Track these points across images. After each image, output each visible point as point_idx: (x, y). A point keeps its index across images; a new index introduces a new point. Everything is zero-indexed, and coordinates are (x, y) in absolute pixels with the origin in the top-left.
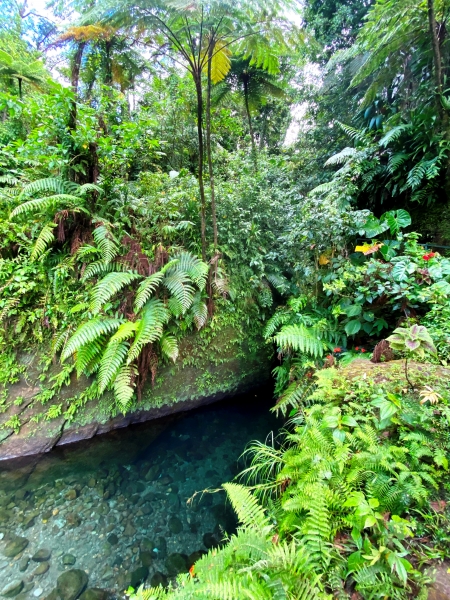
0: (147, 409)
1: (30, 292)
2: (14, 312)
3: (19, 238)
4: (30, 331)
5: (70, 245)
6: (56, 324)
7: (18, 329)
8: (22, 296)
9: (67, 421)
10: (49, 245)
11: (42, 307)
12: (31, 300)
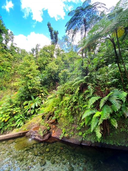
1: (75, 102)
2: (73, 106)
3: (73, 90)
5: (83, 91)
6: (80, 110)
7: (73, 110)
8: (74, 103)
10: (79, 91)
11: (77, 105)
12: (76, 104)
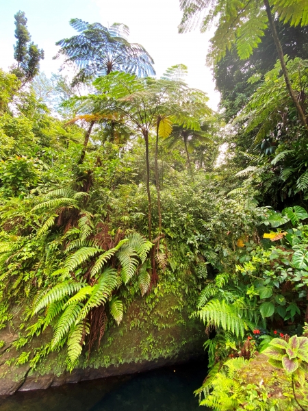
0: (96, 367)
1: (29, 259)
2: (16, 273)
4: (23, 288)
5: (64, 228)
7: (14, 286)
8: (24, 262)
9: (31, 368)
10: (50, 228)
11: (34, 270)
12: (29, 265)
